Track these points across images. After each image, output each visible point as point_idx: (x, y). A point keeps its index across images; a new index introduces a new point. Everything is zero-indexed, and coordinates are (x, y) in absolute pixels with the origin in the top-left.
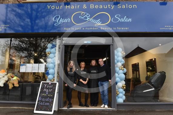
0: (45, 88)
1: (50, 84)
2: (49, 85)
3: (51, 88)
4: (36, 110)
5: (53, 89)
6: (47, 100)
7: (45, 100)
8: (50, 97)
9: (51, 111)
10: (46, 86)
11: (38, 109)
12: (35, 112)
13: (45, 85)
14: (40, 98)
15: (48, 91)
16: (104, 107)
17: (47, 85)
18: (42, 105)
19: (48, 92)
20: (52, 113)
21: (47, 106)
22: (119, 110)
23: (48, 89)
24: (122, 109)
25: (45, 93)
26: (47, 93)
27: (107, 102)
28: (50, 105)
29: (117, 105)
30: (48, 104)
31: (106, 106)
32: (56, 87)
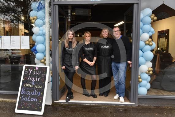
0: (30, 75)
1: (37, 69)
2: (36, 71)
3: (38, 76)
4: (18, 109)
5: (42, 77)
6: (34, 93)
7: (30, 93)
8: (38, 90)
9: (40, 110)
11: (21, 107)
12: (17, 111)
13: (30, 71)
14: (22, 91)
15: (35, 79)
16: (119, 98)
17: (33, 71)
18: (27, 102)
19: (35, 82)
20: (41, 113)
21: (34, 103)
22: (141, 105)
23: (35, 76)
24: (145, 104)
25: (30, 82)
26: (33, 84)
27: (123, 93)
28: (38, 101)
29: (138, 98)
30: (35, 99)
31: (122, 99)
32: (46, 73)
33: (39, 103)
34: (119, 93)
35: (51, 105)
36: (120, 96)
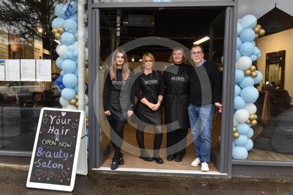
0: (52, 125)
1: (63, 114)
2: (62, 117)
3: (66, 127)
4: (31, 181)
5: (71, 129)
6: (58, 156)
7: (52, 155)
8: (65, 150)
9: (68, 184)
10: (55, 120)
11: (37, 178)
12: (29, 184)
13: (52, 119)
14: (39, 152)
15: (60, 132)
17: (57, 118)
18: (47, 169)
19: (60, 136)
20: (70, 188)
21: (58, 171)
22: (237, 176)
23: (60, 127)
24: (244, 174)
25: (52, 136)
26: (57, 139)
27: (207, 156)
28: (65, 168)
29: (233, 165)
30: (60, 165)
31: (205, 166)
32: (78, 122)
33: (67, 171)
34: (200, 157)
35: (86, 174)
36: (202, 162)
